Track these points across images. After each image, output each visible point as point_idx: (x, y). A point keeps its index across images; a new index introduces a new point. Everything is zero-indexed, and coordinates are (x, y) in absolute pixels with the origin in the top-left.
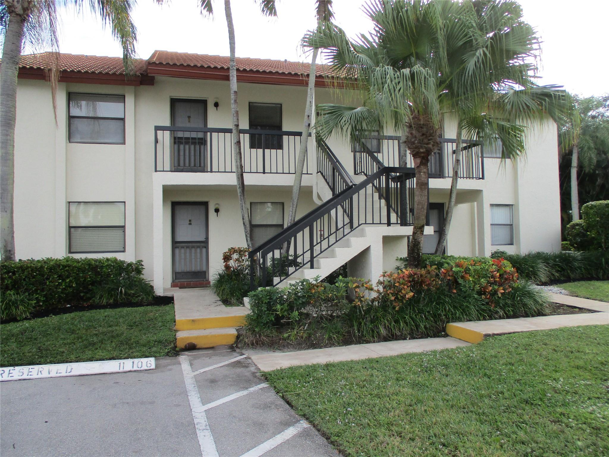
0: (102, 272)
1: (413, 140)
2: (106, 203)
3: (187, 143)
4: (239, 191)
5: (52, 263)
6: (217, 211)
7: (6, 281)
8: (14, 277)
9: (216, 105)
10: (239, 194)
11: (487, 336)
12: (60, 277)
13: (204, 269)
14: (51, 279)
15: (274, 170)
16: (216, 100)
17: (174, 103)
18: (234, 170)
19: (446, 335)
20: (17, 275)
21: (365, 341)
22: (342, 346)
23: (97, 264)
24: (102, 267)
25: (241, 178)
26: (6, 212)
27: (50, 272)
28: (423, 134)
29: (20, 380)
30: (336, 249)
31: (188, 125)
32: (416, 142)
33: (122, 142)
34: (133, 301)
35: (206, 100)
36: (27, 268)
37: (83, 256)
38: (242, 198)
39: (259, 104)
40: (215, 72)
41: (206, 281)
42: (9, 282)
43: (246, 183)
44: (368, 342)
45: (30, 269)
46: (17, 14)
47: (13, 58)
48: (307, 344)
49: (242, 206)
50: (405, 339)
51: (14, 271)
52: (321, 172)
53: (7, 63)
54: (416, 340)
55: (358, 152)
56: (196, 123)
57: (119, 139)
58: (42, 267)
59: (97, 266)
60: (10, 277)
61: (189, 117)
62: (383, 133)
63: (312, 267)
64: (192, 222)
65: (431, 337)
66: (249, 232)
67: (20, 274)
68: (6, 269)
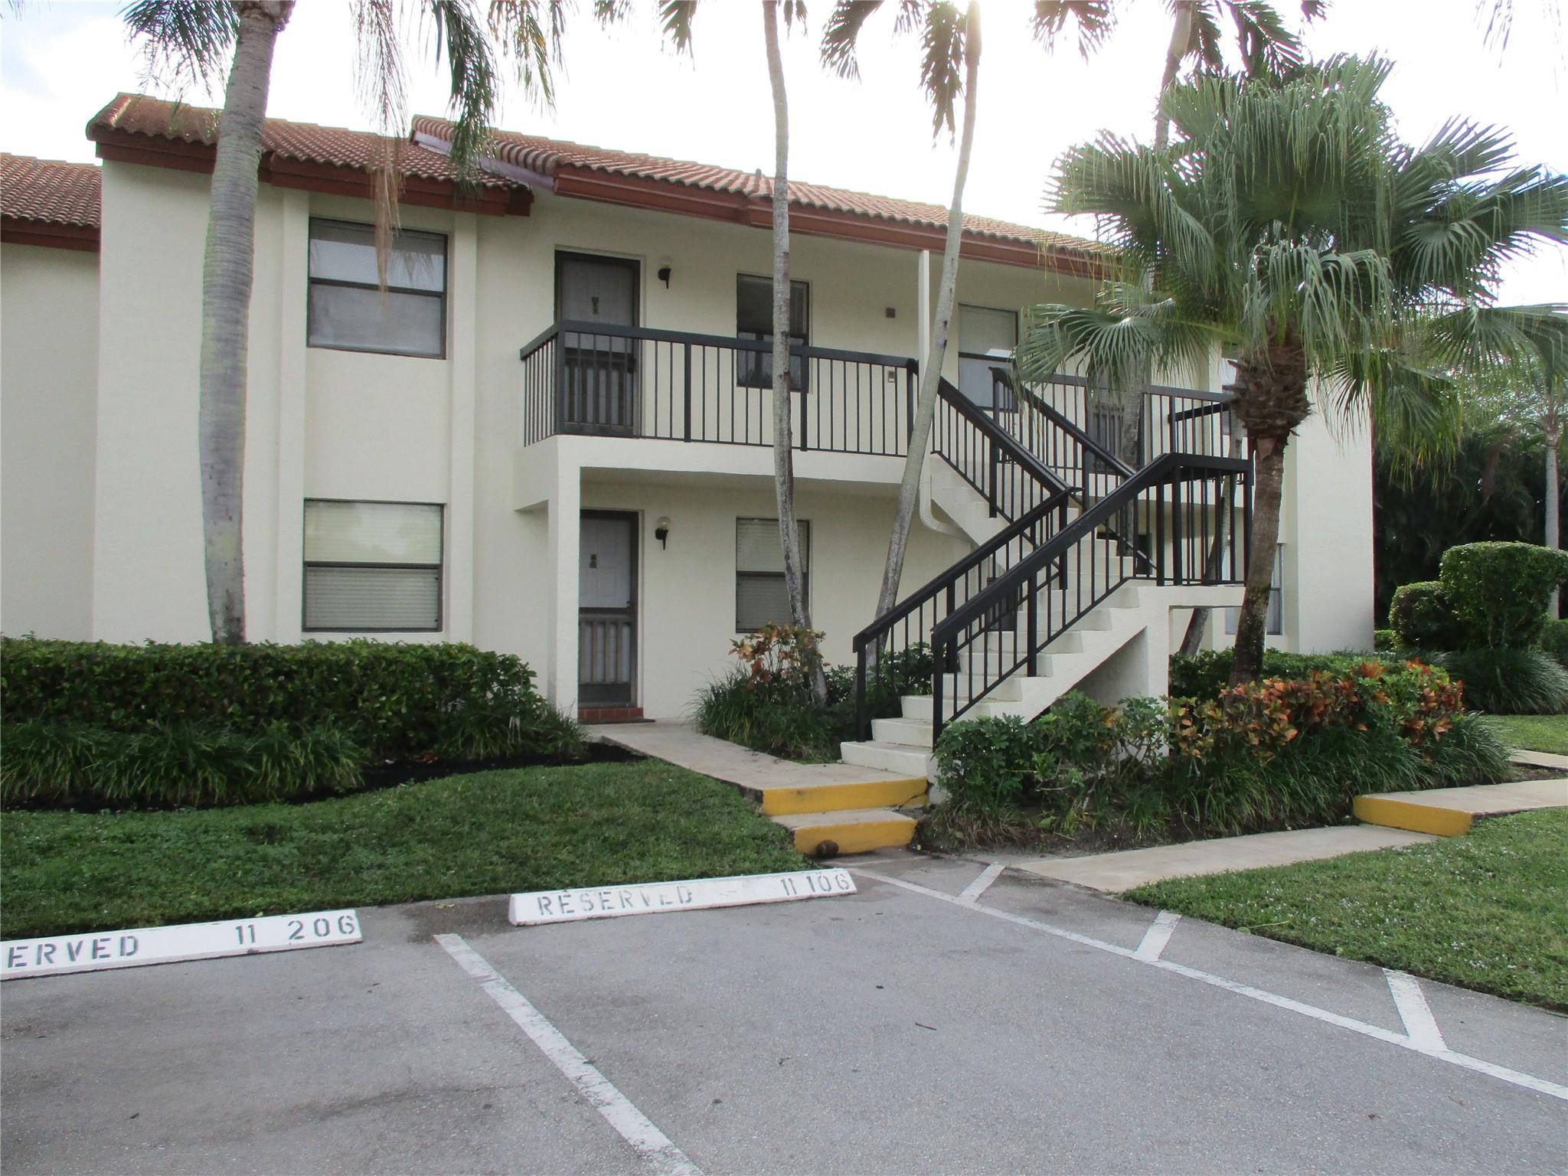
0: (452, 680)
1: (1261, 399)
2: (391, 506)
3: (604, 365)
4: (780, 490)
5: (365, 653)
6: (661, 534)
7: (272, 699)
8: (290, 686)
9: (664, 275)
10: (780, 498)
11: (1477, 817)
12: (382, 687)
13: (625, 678)
14: (366, 693)
15: (825, 444)
16: (665, 264)
17: (565, 261)
18: (769, 437)
19: (1356, 822)
20: (297, 682)
21: (1211, 832)
22: (1172, 843)
23: (445, 658)
24: (453, 667)
25: (786, 460)
26: (231, 519)
27: (365, 675)
28: (1286, 389)
29: (590, 919)
30: (1084, 633)
31: (592, 318)
32: (1271, 404)
33: (437, 352)
34: (540, 751)
35: (638, 262)
36: (320, 663)
37: (341, 639)
38: (788, 506)
39: (757, 280)
40: (711, 199)
41: (631, 706)
42: (280, 698)
43: (797, 473)
44: (1218, 835)
45: (325, 668)
46: (265, 15)
47: (253, 125)
48: (1102, 839)
49: (787, 527)
50: (1283, 829)
51: (291, 670)
52: (940, 453)
53: (240, 138)
54: (1303, 831)
55: (1002, 410)
56: (614, 315)
57: (432, 344)
58: (349, 663)
59: (443, 663)
60: (281, 687)
61: (595, 301)
62: (1064, 369)
63: (1032, 672)
64: (600, 561)
65: (1330, 825)
66: (800, 588)
67: (304, 679)
68: (270, 665)
